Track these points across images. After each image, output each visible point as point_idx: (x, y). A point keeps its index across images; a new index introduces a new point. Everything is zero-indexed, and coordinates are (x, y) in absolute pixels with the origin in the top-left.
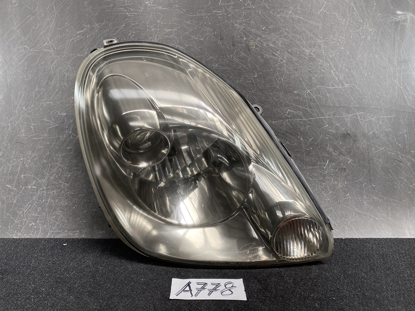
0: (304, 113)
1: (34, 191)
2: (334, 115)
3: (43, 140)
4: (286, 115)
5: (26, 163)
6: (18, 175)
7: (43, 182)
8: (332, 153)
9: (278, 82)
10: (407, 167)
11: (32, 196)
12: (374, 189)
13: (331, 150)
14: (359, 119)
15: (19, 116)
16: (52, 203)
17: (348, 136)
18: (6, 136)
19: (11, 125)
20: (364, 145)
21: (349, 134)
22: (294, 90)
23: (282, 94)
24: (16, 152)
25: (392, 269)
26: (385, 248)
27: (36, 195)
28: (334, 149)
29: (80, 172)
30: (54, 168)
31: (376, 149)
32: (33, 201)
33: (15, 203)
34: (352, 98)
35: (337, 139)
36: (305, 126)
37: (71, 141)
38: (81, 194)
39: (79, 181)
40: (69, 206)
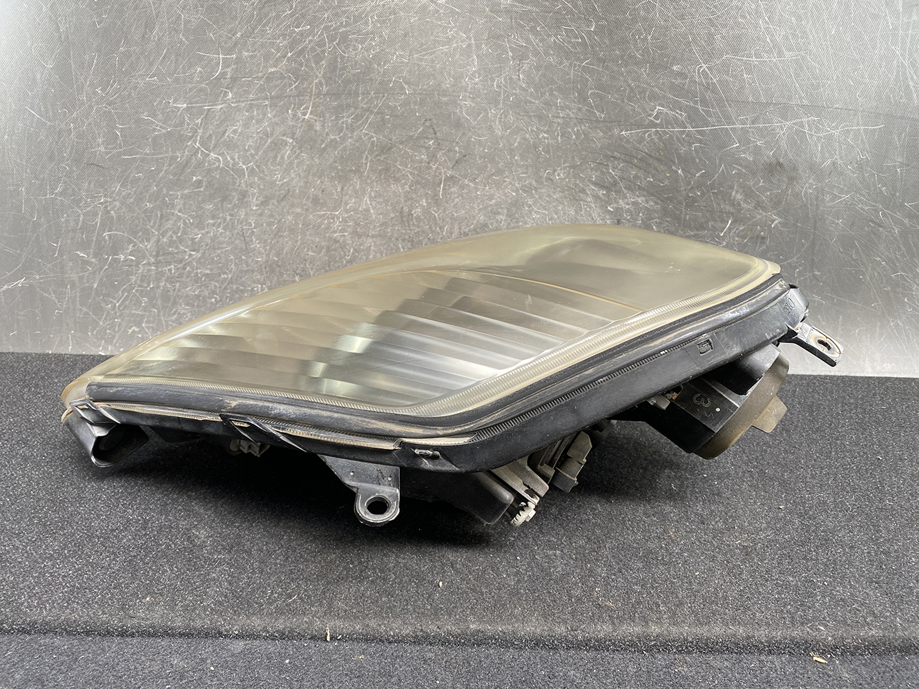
0: (689, 117)
1: (132, 266)
2: (753, 123)
3: (143, 160)
4: (651, 118)
5: (112, 209)
6: (98, 232)
7: (148, 247)
8: (740, 205)
9: (640, 44)
10: (893, 236)
11: (128, 275)
12: (817, 280)
13: (739, 197)
14: (806, 131)
15: (91, 107)
16: (169, 291)
17: (778, 168)
18: (68, 151)
19: (75, 128)
20: (810, 188)
21: (780, 165)
22: (672, 64)
23: (645, 71)
24: (89, 184)
25: (824, 431)
26: (819, 394)
27: (136, 273)
28: (746, 195)
29: (221, 230)
30: (167, 220)
31: (835, 197)
32: (131, 284)
33: (96, 289)
34: (797, 85)
35: (754, 174)
36: (690, 144)
37: (200, 165)
38: (224, 273)
39: (219, 248)
40: (203, 297)
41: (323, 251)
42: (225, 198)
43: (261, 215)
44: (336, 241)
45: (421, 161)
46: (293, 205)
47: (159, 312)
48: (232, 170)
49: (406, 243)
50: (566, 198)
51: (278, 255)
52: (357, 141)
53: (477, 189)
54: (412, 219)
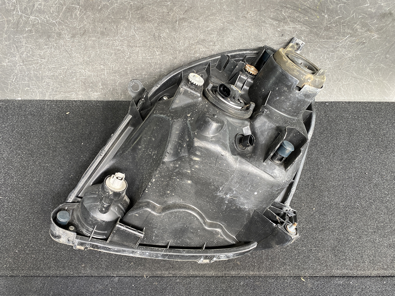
1: (12, 67)
7: (16, 59)
11: (12, 70)
12: (386, 58)
13: (358, 27)
17: (389, 15)
21: (391, 14)
27: (16, 69)
28: (363, 26)
30: (21, 48)
32: (16, 73)
35: (372, 18)
36: (337, 4)
37: (26, 23)
38: (63, 66)
39: (55, 57)
40: (56, 76)
41: (113, 54)
42: (49, 37)
43: (73, 42)
44: (119, 50)
45: (163, 12)
46: (89, 37)
47: (36, 82)
48: (48, 23)
49: (159, 49)
50: (253, 25)
51: (89, 58)
52: (121, 5)
53: (199, 23)
54: (161, 39)
